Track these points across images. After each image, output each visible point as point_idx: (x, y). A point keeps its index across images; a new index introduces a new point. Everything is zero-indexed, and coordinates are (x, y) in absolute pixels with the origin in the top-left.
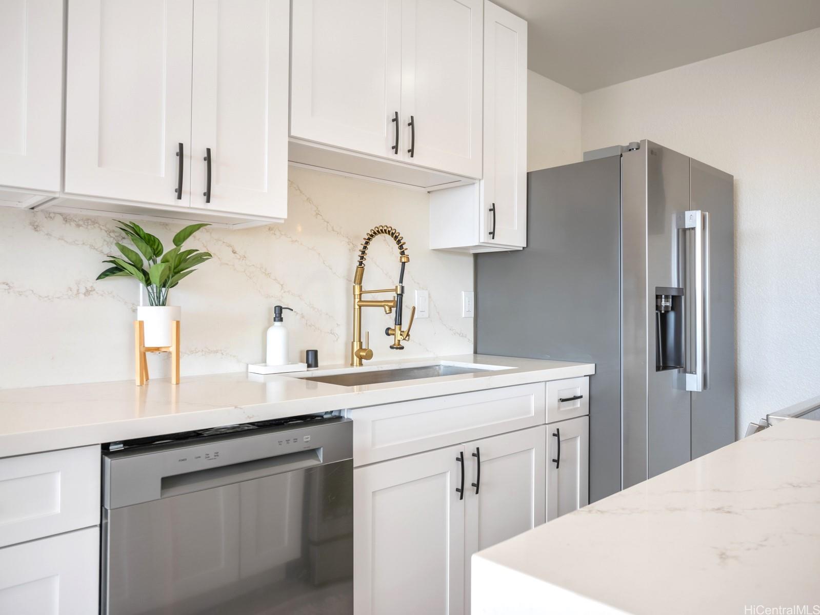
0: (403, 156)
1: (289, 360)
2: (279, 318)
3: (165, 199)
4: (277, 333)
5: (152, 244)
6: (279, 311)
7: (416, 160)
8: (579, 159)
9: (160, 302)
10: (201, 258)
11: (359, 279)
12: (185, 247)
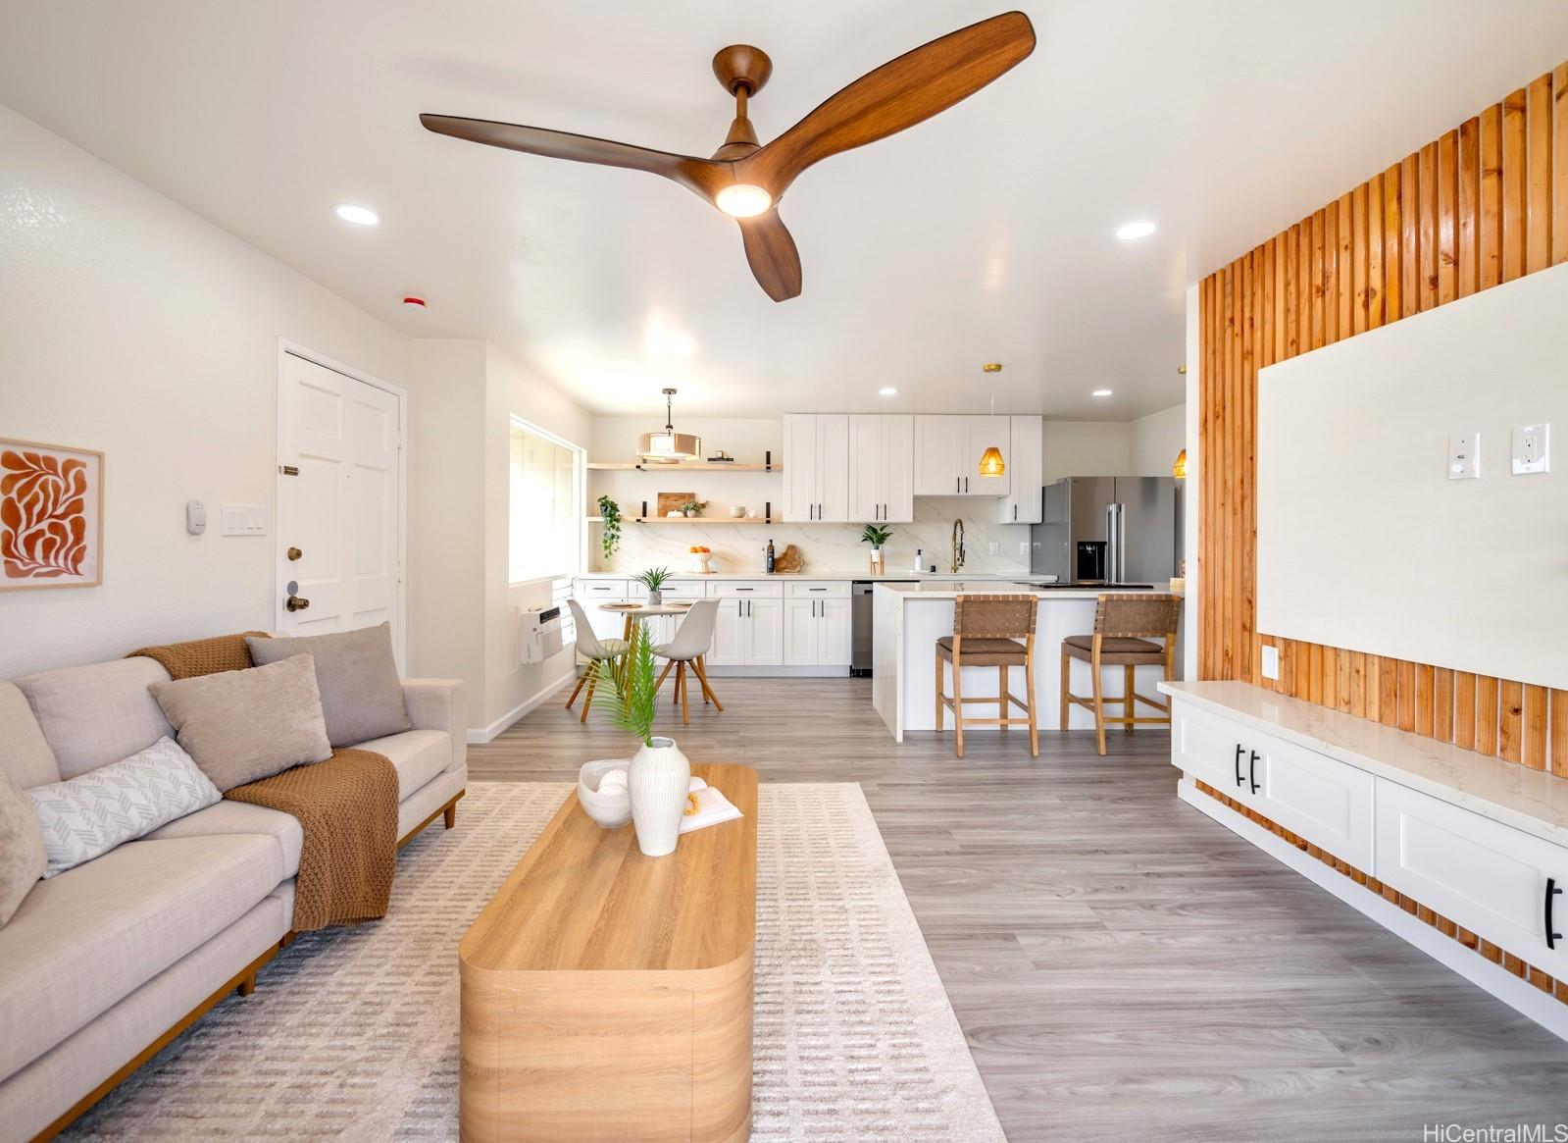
0: (962, 493)
1: (922, 568)
2: (919, 554)
3: (874, 520)
4: (918, 559)
5: (875, 531)
6: (919, 552)
7: (969, 493)
8: (1055, 483)
9: (877, 548)
10: (888, 535)
11: (955, 540)
12: (884, 531)
